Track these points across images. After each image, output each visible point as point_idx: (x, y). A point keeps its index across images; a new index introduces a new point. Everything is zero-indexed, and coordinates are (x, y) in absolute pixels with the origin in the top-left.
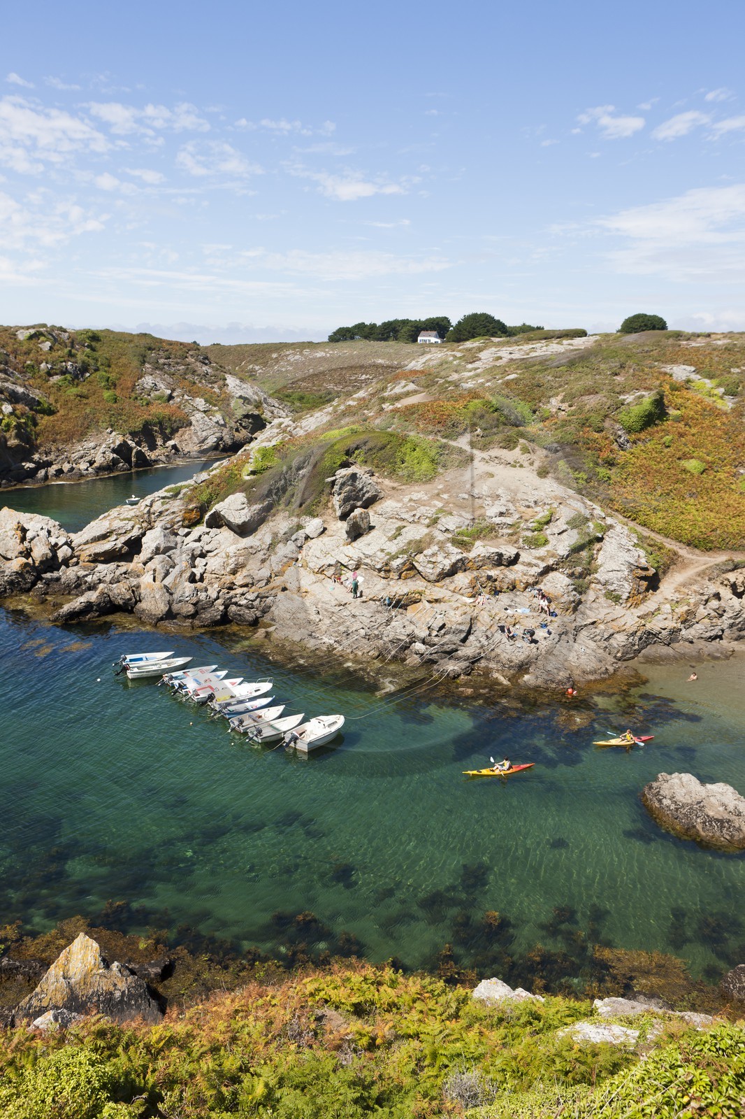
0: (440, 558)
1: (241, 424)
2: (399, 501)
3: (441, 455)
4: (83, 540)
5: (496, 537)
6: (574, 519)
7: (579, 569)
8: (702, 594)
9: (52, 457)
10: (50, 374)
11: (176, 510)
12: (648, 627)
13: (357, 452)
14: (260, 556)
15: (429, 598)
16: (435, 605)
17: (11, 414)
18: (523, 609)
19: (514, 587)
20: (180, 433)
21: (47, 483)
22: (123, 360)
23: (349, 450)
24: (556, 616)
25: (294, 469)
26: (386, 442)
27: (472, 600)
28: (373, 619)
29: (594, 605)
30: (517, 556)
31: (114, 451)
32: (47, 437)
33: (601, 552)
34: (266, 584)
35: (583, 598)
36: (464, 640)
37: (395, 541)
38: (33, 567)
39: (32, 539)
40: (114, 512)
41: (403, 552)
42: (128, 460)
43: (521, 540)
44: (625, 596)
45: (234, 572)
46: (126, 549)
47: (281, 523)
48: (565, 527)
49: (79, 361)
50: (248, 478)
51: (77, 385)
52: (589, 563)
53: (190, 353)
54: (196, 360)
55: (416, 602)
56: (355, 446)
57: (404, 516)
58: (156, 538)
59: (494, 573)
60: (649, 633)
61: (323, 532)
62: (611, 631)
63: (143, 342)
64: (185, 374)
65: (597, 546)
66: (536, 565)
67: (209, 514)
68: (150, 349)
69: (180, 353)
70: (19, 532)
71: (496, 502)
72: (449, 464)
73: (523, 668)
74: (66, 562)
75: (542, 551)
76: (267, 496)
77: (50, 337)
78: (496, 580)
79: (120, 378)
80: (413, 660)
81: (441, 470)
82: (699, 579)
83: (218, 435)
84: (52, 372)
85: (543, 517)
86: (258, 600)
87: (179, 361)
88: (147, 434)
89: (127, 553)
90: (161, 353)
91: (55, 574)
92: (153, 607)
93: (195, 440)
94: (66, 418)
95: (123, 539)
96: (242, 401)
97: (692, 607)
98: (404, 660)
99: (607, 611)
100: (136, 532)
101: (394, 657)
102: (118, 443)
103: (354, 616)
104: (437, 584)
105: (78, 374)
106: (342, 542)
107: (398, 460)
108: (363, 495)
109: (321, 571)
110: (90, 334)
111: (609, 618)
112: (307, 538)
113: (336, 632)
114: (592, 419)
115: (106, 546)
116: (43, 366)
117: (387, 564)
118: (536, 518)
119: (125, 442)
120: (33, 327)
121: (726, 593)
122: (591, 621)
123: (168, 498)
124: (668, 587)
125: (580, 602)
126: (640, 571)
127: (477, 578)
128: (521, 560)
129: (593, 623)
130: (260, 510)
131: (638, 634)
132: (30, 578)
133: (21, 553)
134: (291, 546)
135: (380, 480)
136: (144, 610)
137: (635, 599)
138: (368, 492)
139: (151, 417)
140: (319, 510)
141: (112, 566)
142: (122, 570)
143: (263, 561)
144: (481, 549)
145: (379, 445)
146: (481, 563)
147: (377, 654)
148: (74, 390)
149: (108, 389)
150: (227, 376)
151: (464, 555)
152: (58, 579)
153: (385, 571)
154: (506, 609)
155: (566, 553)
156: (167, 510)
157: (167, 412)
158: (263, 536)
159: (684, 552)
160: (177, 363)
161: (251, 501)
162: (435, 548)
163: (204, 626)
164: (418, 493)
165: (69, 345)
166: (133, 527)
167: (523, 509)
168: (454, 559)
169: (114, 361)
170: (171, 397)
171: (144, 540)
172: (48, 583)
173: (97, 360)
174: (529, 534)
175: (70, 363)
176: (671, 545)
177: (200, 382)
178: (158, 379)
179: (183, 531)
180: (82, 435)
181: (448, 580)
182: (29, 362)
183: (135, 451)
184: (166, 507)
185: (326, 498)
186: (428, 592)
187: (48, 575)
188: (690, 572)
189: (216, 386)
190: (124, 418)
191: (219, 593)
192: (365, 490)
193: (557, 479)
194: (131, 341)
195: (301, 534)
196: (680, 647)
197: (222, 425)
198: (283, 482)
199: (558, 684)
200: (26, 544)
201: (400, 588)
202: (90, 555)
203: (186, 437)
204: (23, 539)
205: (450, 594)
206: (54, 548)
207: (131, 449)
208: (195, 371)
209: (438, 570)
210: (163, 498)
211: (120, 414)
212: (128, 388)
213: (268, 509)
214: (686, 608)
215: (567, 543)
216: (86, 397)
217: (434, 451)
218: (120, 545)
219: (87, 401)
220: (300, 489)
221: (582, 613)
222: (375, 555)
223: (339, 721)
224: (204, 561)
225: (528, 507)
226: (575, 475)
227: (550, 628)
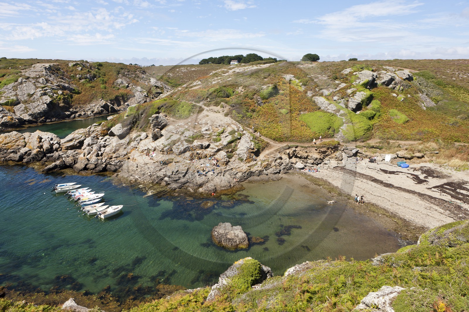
0: (180, 147)
1: (155, 96)
2: (174, 126)
3: (193, 109)
4: (64, 142)
5: (203, 138)
6: (231, 132)
7: (230, 150)
8: (275, 158)
9: (78, 110)
10: (80, 79)
11: (98, 130)
12: (252, 170)
13: (162, 108)
14: (124, 146)
15: (175, 161)
16: (177, 163)
17: (61, 94)
19: (206, 157)
20: (130, 99)
21: (75, 119)
22: (111, 73)
23: (159, 107)
24: (219, 166)
25: (140, 115)
26: (173, 104)
27: (190, 161)
28: (155, 169)
29: (234, 162)
30: (209, 145)
31: (102, 107)
32: (76, 102)
33: (239, 143)
34: (124, 157)
35: (230, 160)
36: (184, 176)
37: (168, 141)
38: (43, 152)
39: (43, 142)
40: (76, 131)
41: (169, 144)
42: (108, 110)
43: (212, 139)
44: (244, 159)
45: (114, 153)
46: (78, 144)
47: (133, 135)
48: (228, 134)
49: (92, 74)
51: (91, 83)
52: (234, 147)
53: (138, 70)
54: (140, 73)
55: (171, 163)
56: (161, 106)
57: (174, 131)
58: (89, 141)
59: (199, 152)
60: (251, 172)
61: (146, 138)
62: (237, 172)
63: (119, 66)
64: (135, 78)
65: (238, 141)
66: (215, 149)
67: (110, 131)
68: (122, 69)
69: (134, 70)
70: (39, 139)
71: (206, 126)
72: (195, 112)
73: (201, 186)
74: (57, 150)
75: (218, 144)
76: (129, 125)
77: (82, 65)
78: (199, 154)
79: (108, 80)
80: (163, 183)
81: (192, 114)
82: (275, 152)
83: (145, 100)
84: (81, 78)
85: (221, 131)
86: (119, 162)
87: (133, 73)
88: (117, 100)
89: (79, 146)
90: (126, 70)
91: (52, 154)
92: (79, 166)
93: (136, 102)
94: (84, 95)
95: (77, 141)
96: (155, 87)
97: (269, 163)
98: (161, 183)
99: (237, 164)
100: (82, 139)
101: (157, 183)
102: (103, 104)
103: (149, 168)
104: (179, 156)
105: (92, 79)
106: (152, 141)
107: (176, 111)
108: (161, 124)
109: (142, 152)
110: (98, 64)
111: (237, 167)
112: (141, 140)
113: (140, 174)
114: (249, 95)
115: (71, 144)
116: (78, 76)
117: (163, 149)
118: (218, 131)
119: (106, 103)
120: (76, 61)
121: (284, 157)
122: (231, 168)
123: (97, 126)
124: (262, 156)
125: (229, 161)
126: (251, 150)
127: (193, 154)
128: (210, 147)
129: (232, 169)
130: (126, 130)
131: (247, 172)
132: (40, 156)
133: (38, 147)
134: (135, 143)
135: (169, 118)
136: (76, 167)
137: (249, 159)
138: (163, 123)
139: (119, 94)
140: (147, 129)
141: (72, 151)
142: (76, 152)
143: (125, 148)
144: (196, 143)
145: (170, 105)
146: (195, 148)
147: (152, 181)
148: (89, 85)
149: (103, 84)
150: (151, 78)
151: (189, 145)
152: (52, 156)
153: (162, 151)
154: (201, 164)
155: (226, 144)
156: (96, 130)
157: (126, 92)
158: (127, 139)
159: (272, 143)
160: (132, 74)
161: (123, 127)
162: (180, 143)
163: (96, 173)
164: (181, 123)
165: (89, 68)
166: (82, 137)
167: (215, 128)
168: (185, 147)
169: (107, 74)
170: (128, 86)
171: (85, 141)
172: (48, 158)
173: (100, 73)
174: (215, 137)
175: (88, 75)
176: (267, 140)
177: (140, 81)
178: (123, 80)
179: (100, 138)
180: (90, 101)
181: (183, 154)
182: (72, 75)
184: (95, 129)
185: (150, 125)
186: (175, 159)
187: (49, 155)
188: (272, 150)
189: (146, 82)
190: (108, 94)
191: (106, 160)
192: (162, 122)
193: (231, 117)
194: (115, 66)
195: (138, 139)
196: (263, 177)
198: (135, 119)
199: (209, 191)
200: (41, 144)
201: (166, 157)
202: (65, 147)
203: (133, 101)
204: (40, 142)
205: (183, 159)
206: (52, 145)
207: (109, 106)
208: (139, 77)
209: (179, 151)
210: (95, 126)
211: (107, 93)
212: (111, 84)
213: (131, 129)
214: (267, 163)
215: (227, 140)
216: (94, 87)
217: (190, 107)
218: (76, 143)
219: (94, 89)
220: (141, 122)
221: (229, 165)
222: (160, 146)
223: (120, 207)
224: (104, 149)
225: (217, 127)
226: (238, 115)
227: (215, 171)
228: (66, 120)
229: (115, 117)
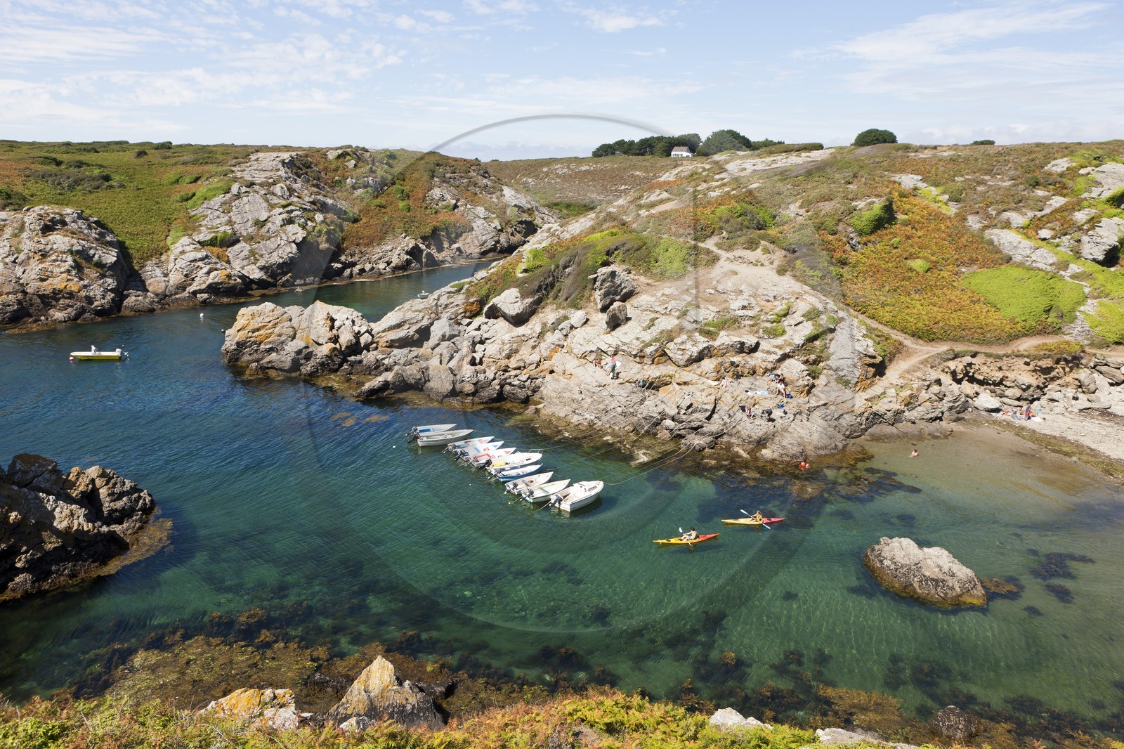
0: (688, 346)
1: (515, 229)
2: (653, 296)
3: (691, 255)
4: (381, 328)
5: (739, 327)
6: (809, 312)
7: (813, 357)
8: (924, 380)
9: (356, 258)
10: (354, 188)
11: (459, 303)
12: (875, 408)
13: (616, 252)
14: (531, 343)
15: (679, 381)
16: (683, 387)
17: (323, 222)
18: (762, 391)
19: (754, 372)
20: (463, 237)
21: (352, 280)
22: (416, 175)
23: (609, 251)
24: (792, 397)
25: (561, 268)
26: (642, 244)
27: (716, 383)
28: (629, 399)
29: (826, 388)
30: (758, 344)
31: (407, 253)
32: (352, 241)
33: (833, 342)
34: (536, 367)
35: (817, 382)
36: (709, 418)
37: (649, 331)
38: (340, 351)
39: (339, 328)
40: (407, 305)
41: (656, 340)
42: (419, 261)
43: (761, 330)
44: (853, 382)
45: (509, 357)
46: (417, 336)
47: (549, 314)
48: (801, 319)
49: (379, 176)
50: (521, 275)
51: (377, 197)
52: (822, 352)
53: (473, 168)
54: (478, 174)
55: (666, 384)
56: (614, 247)
57: (657, 309)
58: (443, 327)
59: (736, 359)
60: (876, 414)
61: (585, 323)
62: (841, 412)
63: (432, 159)
64: (468, 186)
65: (830, 336)
66: (774, 353)
67: (487, 306)
68: (438, 165)
69: (464, 168)
70: (329, 322)
71: (739, 297)
72: (698, 263)
73: (761, 443)
74: (367, 347)
75: (780, 341)
76: (538, 291)
77: (355, 156)
78: (738, 366)
79: (413, 191)
80: (664, 435)
81: (690, 268)
82: (922, 366)
83: (496, 239)
84: (356, 186)
85: (781, 310)
86: (529, 381)
87: (463, 175)
88: (433, 237)
89: (418, 340)
90: (448, 168)
91: (358, 358)
92: (439, 386)
93: (477, 243)
94: (367, 225)
95: (415, 328)
96: (517, 209)
97: (915, 392)
98: (656, 434)
99: (837, 394)
100: (425, 322)
101: (647, 432)
102: (411, 246)
103: (612, 396)
104: (685, 368)
105: (378, 188)
106: (602, 331)
107: (653, 260)
108: (622, 290)
109: (584, 356)
110: (388, 153)
111: (839, 400)
112: (572, 327)
113: (596, 409)
114: (827, 223)
115: (400, 333)
116: (349, 181)
117: (641, 351)
118: (776, 311)
119: (417, 245)
120: (341, 148)
121: (947, 379)
122: (823, 402)
123: (453, 293)
124: (893, 373)
125: (813, 386)
126: (868, 359)
127: (721, 364)
128: (760, 348)
129: (825, 405)
130: (531, 303)
131: (866, 415)
132: (337, 361)
133: (330, 339)
134: (558, 335)
135: (636, 277)
136: (432, 389)
137: (862, 384)
138: (625, 287)
139: (438, 224)
140: (583, 303)
141: (406, 350)
142: (414, 354)
143: (534, 347)
144: (725, 338)
146: (725, 351)
147: (632, 429)
148: (374, 201)
149: (403, 200)
150: (504, 187)
151: (710, 343)
152: (361, 362)
153: (640, 357)
154: (747, 391)
155: (802, 342)
156: (452, 303)
157: (452, 219)
158: (533, 326)
159: (908, 342)
160: (461, 177)
161: (523, 296)
162: (684, 337)
163: (483, 403)
164: (668, 288)
165: (371, 162)
166: (423, 317)
167: (763, 303)
168: (701, 347)
169: (407, 176)
170: (456, 206)
171: (432, 329)
172: (352, 364)
173: (394, 175)
174: (768, 325)
175: (371, 178)
176: (897, 336)
177: (481, 193)
178: (445, 191)
179: (465, 321)
180: (381, 239)
181: (695, 366)
182: (337, 178)
183: (425, 253)
184: (451, 300)
185: (589, 293)
186: (677, 375)
187: (352, 358)
188: (914, 361)
189: (494, 196)
190: (416, 224)
191: (495, 374)
192: (623, 286)
193: (795, 276)
194: (422, 159)
195: (565, 324)
196: (904, 427)
197: (499, 230)
198: (551, 279)
199: (792, 457)
200: (334, 331)
201: (653, 372)
202: (387, 342)
203: (469, 240)
204: (332, 328)
205: (698, 377)
206: (358, 335)
207: (422, 251)
208: (476, 184)
209: (687, 357)
210: (449, 293)
211: (412, 222)
212: (419, 199)
213: (538, 302)
214: (909, 392)
215: (802, 334)
216: (384, 207)
217: (685, 252)
218: (412, 333)
219: (385, 210)
220: (567, 283)
221: (815, 395)
222: (631, 343)
223: (598, 486)
224: (483, 347)
225: (768, 301)
226: (811, 273)
227: (786, 408)
228: (335, 281)
229: (493, 273)
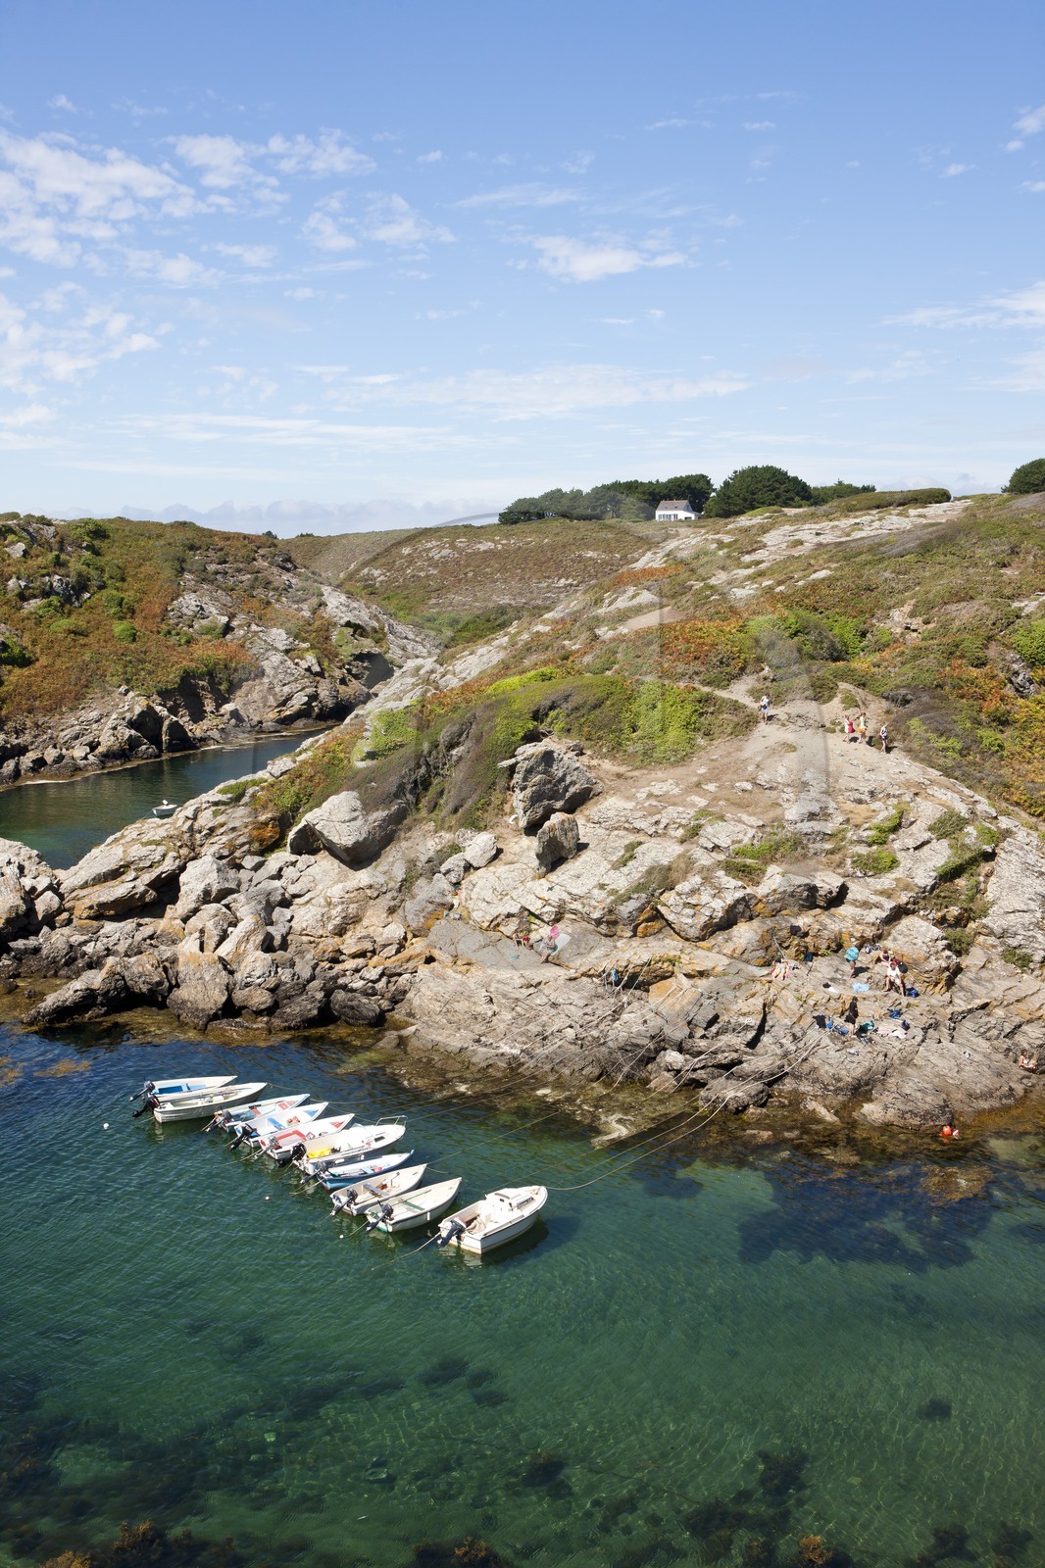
0: (705, 898)
1: (349, 671)
2: (629, 798)
3: (701, 714)
4: (79, 880)
5: (805, 856)
6: (941, 822)
7: (954, 911)
9: (26, 738)
10: (23, 597)
11: (237, 824)
13: (552, 714)
14: (386, 901)
15: (689, 969)
16: (698, 982)
18: (857, 984)
20: (245, 688)
21: (17, 784)
22: (147, 569)
23: (538, 711)
24: (917, 995)
25: (442, 747)
26: (604, 695)
27: (765, 971)
28: (588, 1010)
29: (984, 974)
30: (843, 890)
31: (131, 724)
32: (19, 704)
33: (992, 879)
34: (398, 951)
35: (965, 961)
36: (753, 1044)
37: (625, 870)
40: (131, 831)
41: (639, 888)
42: (155, 740)
43: (849, 861)
44: (1037, 957)
45: (340, 931)
46: (152, 894)
47: (423, 841)
48: (927, 835)
49: (73, 573)
50: (361, 765)
51: (70, 614)
52: (972, 899)
53: (261, 552)
54: (271, 564)
55: (664, 978)
56: (548, 703)
57: (638, 824)
58: (205, 875)
59: (803, 921)
61: (495, 857)
62: (1017, 1020)
63: (181, 536)
64: (253, 588)
65: (985, 868)
66: (877, 906)
67: (295, 829)
68: (192, 548)
69: (244, 551)
71: (802, 795)
72: (716, 730)
73: (861, 1090)
74: (50, 920)
75: (887, 881)
76: (397, 796)
77: (24, 534)
78: (806, 934)
79: (141, 600)
80: (662, 1082)
81: (701, 741)
83: (310, 691)
84: (27, 593)
85: (887, 819)
86: (384, 979)
87: (241, 566)
88: (188, 693)
89: (153, 903)
90: (211, 553)
91: (32, 942)
92: (200, 996)
93: (272, 701)
94: (49, 671)
95: (147, 877)
96: (351, 630)
98: (647, 1081)
99: (1007, 984)
100: (169, 865)
101: (629, 1077)
102: (138, 710)
103: (554, 1005)
104: (701, 944)
105: (70, 596)
106: (530, 873)
107: (626, 726)
108: (566, 789)
109: (495, 925)
110: (91, 527)
111: (1011, 997)
112: (468, 867)
113: (522, 1034)
114: (965, 644)
115: (118, 890)
116: (11, 583)
117: (610, 911)
118: (875, 821)
119: (150, 708)
122: (979, 1002)
123: (224, 803)
125: (958, 970)
127: (772, 932)
128: (850, 896)
129: (984, 1006)
130: (384, 820)
134: (441, 883)
135: (594, 762)
136: (184, 1002)
138: (573, 783)
139: (194, 665)
140: (489, 817)
141: (129, 925)
142: (147, 931)
143: (392, 911)
144: (774, 880)
145: (592, 700)
146: (778, 905)
147: (597, 1072)
148: (64, 623)
149: (121, 618)
150: (324, 589)
151: (749, 890)
152: (37, 950)
153: (608, 923)
154: (827, 986)
155: (930, 882)
156: (222, 825)
157: (221, 654)
158: (391, 865)
160: (239, 570)
161: (368, 806)
162: (696, 880)
163: (290, 1028)
164: (663, 782)
165: (56, 546)
166: (164, 856)
167: (850, 806)
168: (730, 898)
169: (131, 571)
170: (228, 629)
171: (183, 878)
172: (20, 957)
173: (103, 571)
174: (863, 850)
175: (57, 577)
177: (278, 601)
178: (206, 599)
179: (249, 862)
180: (78, 699)
181: (720, 937)
183: (166, 723)
184: (221, 819)
185: (501, 796)
186: (685, 959)
187: (20, 944)
189: (305, 606)
190: (149, 666)
191: (314, 968)
192: (568, 780)
193: (909, 750)
194: (159, 536)
195: (453, 862)
197: (317, 674)
198: (423, 770)
199: (923, 1118)
201: (634, 953)
202: (91, 908)
203: (255, 696)
205: (726, 961)
206: (30, 896)
207: (160, 720)
208: (269, 583)
209: (702, 920)
210: (216, 804)
211: (142, 661)
212: (155, 616)
213: (398, 818)
215: (931, 865)
216: (84, 634)
217: (689, 708)
218: (141, 889)
219: (86, 640)
220: (455, 778)
221: (962, 989)
222: (588, 895)
223: (537, 1196)
224: (288, 913)
225: (860, 802)
226: (941, 743)
227: (907, 1017)
229: (304, 762)
